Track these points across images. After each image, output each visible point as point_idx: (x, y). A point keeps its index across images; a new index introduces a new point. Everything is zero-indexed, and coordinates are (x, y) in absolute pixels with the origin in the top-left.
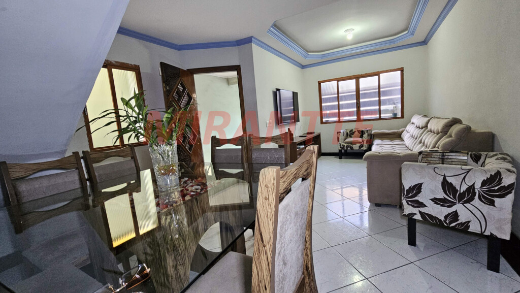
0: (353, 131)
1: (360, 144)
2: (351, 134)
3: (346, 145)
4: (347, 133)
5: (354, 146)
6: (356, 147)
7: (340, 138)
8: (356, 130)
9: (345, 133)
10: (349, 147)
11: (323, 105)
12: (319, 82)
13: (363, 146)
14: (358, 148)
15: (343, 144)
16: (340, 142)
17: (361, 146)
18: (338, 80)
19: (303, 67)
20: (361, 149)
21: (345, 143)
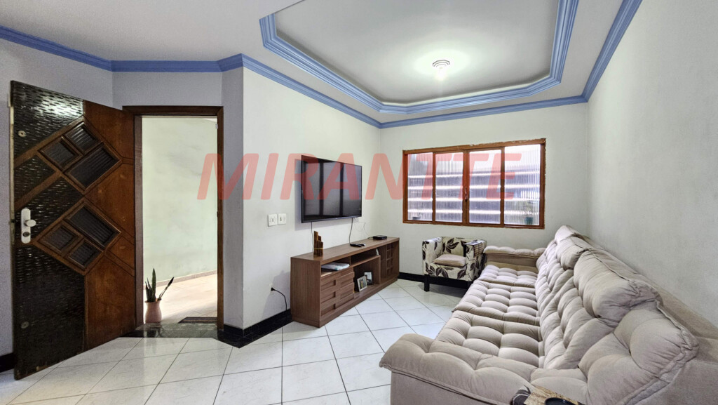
0: (454, 242)
1: (459, 270)
2: (449, 246)
3: (436, 267)
4: (444, 245)
5: (449, 272)
6: (453, 274)
7: (427, 253)
8: (459, 241)
9: (440, 246)
10: (440, 271)
11: (409, 188)
12: (404, 151)
13: (465, 274)
14: (455, 277)
15: (432, 265)
16: (427, 260)
17: (462, 274)
18: (436, 151)
19: (381, 125)
20: (462, 279)
21: (436, 264)
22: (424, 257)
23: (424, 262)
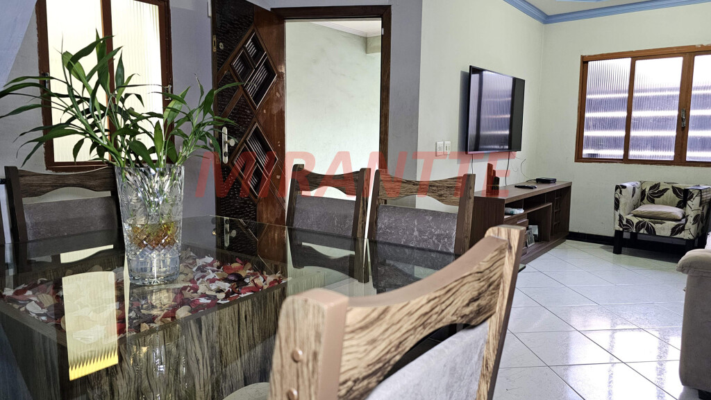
0: (661, 188)
1: (675, 223)
2: (653, 194)
3: (635, 220)
4: (643, 192)
5: (657, 227)
6: (664, 230)
7: (622, 201)
8: (669, 186)
9: (638, 192)
10: (643, 226)
11: (587, 115)
12: (583, 57)
13: (683, 229)
14: (668, 233)
15: (629, 217)
16: (621, 211)
17: (677, 230)
18: (636, 56)
19: (547, 19)
20: (678, 236)
21: (635, 216)
22: (617, 206)
23: (617, 213)
